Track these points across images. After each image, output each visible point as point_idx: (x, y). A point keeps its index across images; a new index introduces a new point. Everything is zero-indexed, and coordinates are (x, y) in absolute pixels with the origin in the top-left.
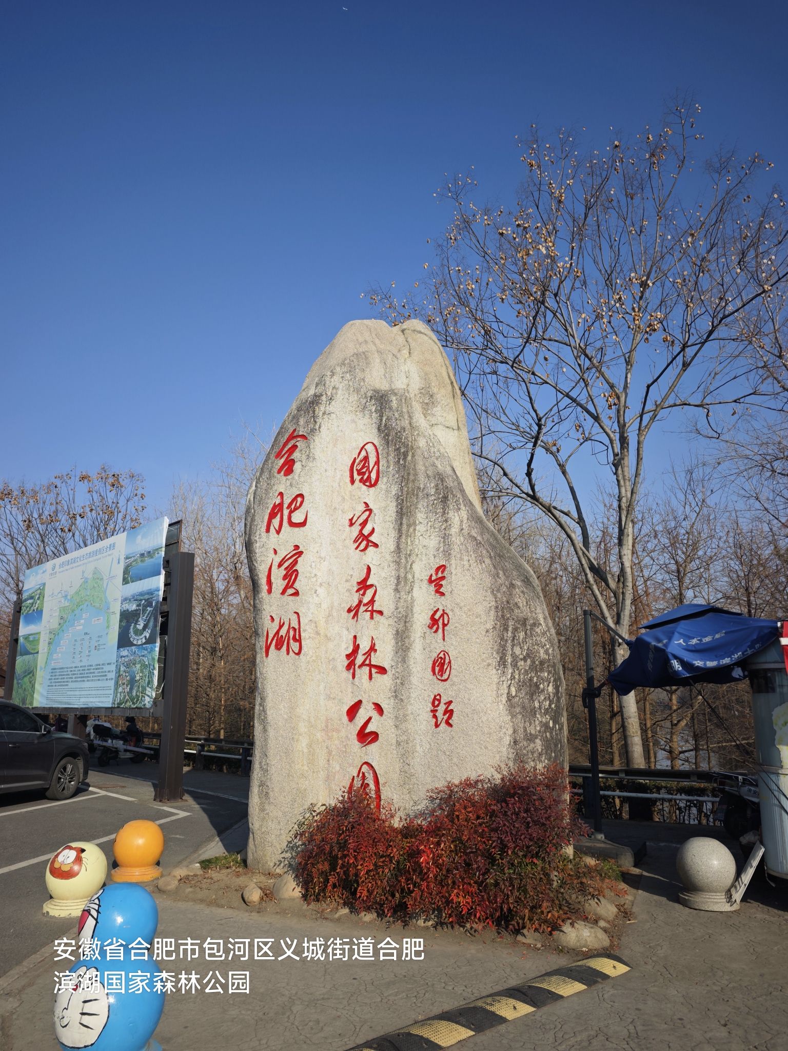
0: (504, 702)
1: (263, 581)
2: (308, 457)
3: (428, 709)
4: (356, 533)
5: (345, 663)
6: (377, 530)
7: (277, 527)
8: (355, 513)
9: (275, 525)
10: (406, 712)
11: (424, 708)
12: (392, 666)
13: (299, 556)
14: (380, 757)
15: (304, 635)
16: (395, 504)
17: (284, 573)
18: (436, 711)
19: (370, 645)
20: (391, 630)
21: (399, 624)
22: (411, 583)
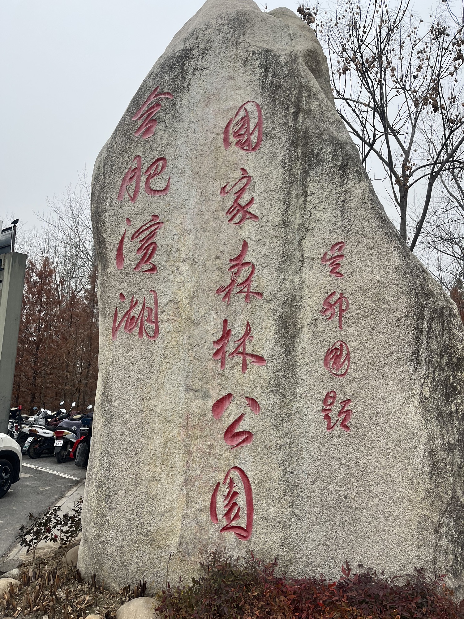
0: (417, 404)
1: (112, 254)
2: (173, 117)
3: (319, 408)
4: (230, 204)
5: (213, 351)
6: (257, 200)
7: (132, 195)
8: (230, 181)
9: (130, 192)
10: (290, 411)
11: (314, 407)
12: (273, 356)
13: (158, 227)
14: (254, 462)
15: (162, 316)
16: (282, 171)
17: (139, 245)
18: (330, 410)
19: (244, 331)
20: (272, 315)
21: (283, 309)
22: (298, 262)
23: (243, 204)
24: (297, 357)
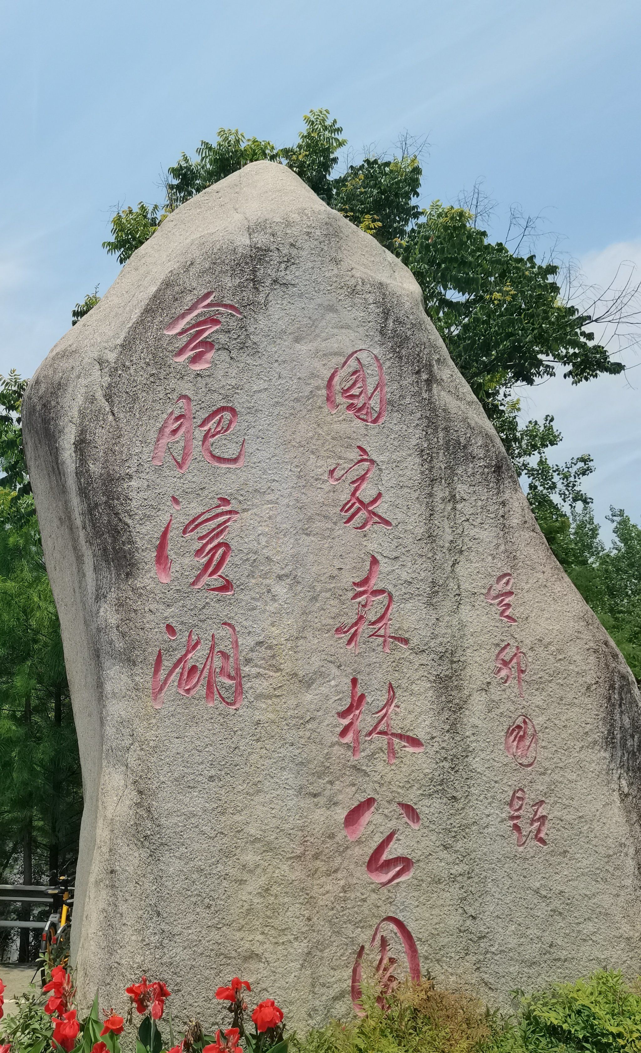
0: (618, 803)
1: (147, 555)
2: (244, 346)
3: (504, 815)
4: (345, 496)
5: (338, 729)
6: (386, 497)
7: (179, 459)
8: (341, 462)
9: (174, 454)
10: (464, 821)
11: (497, 814)
12: (433, 738)
13: (229, 519)
14: (418, 906)
15: (247, 669)
16: (418, 460)
17: (198, 545)
18: (518, 817)
19: (386, 696)
20: (425, 674)
21: (440, 665)
22: (455, 596)
23: (366, 501)
24: (469, 739)
